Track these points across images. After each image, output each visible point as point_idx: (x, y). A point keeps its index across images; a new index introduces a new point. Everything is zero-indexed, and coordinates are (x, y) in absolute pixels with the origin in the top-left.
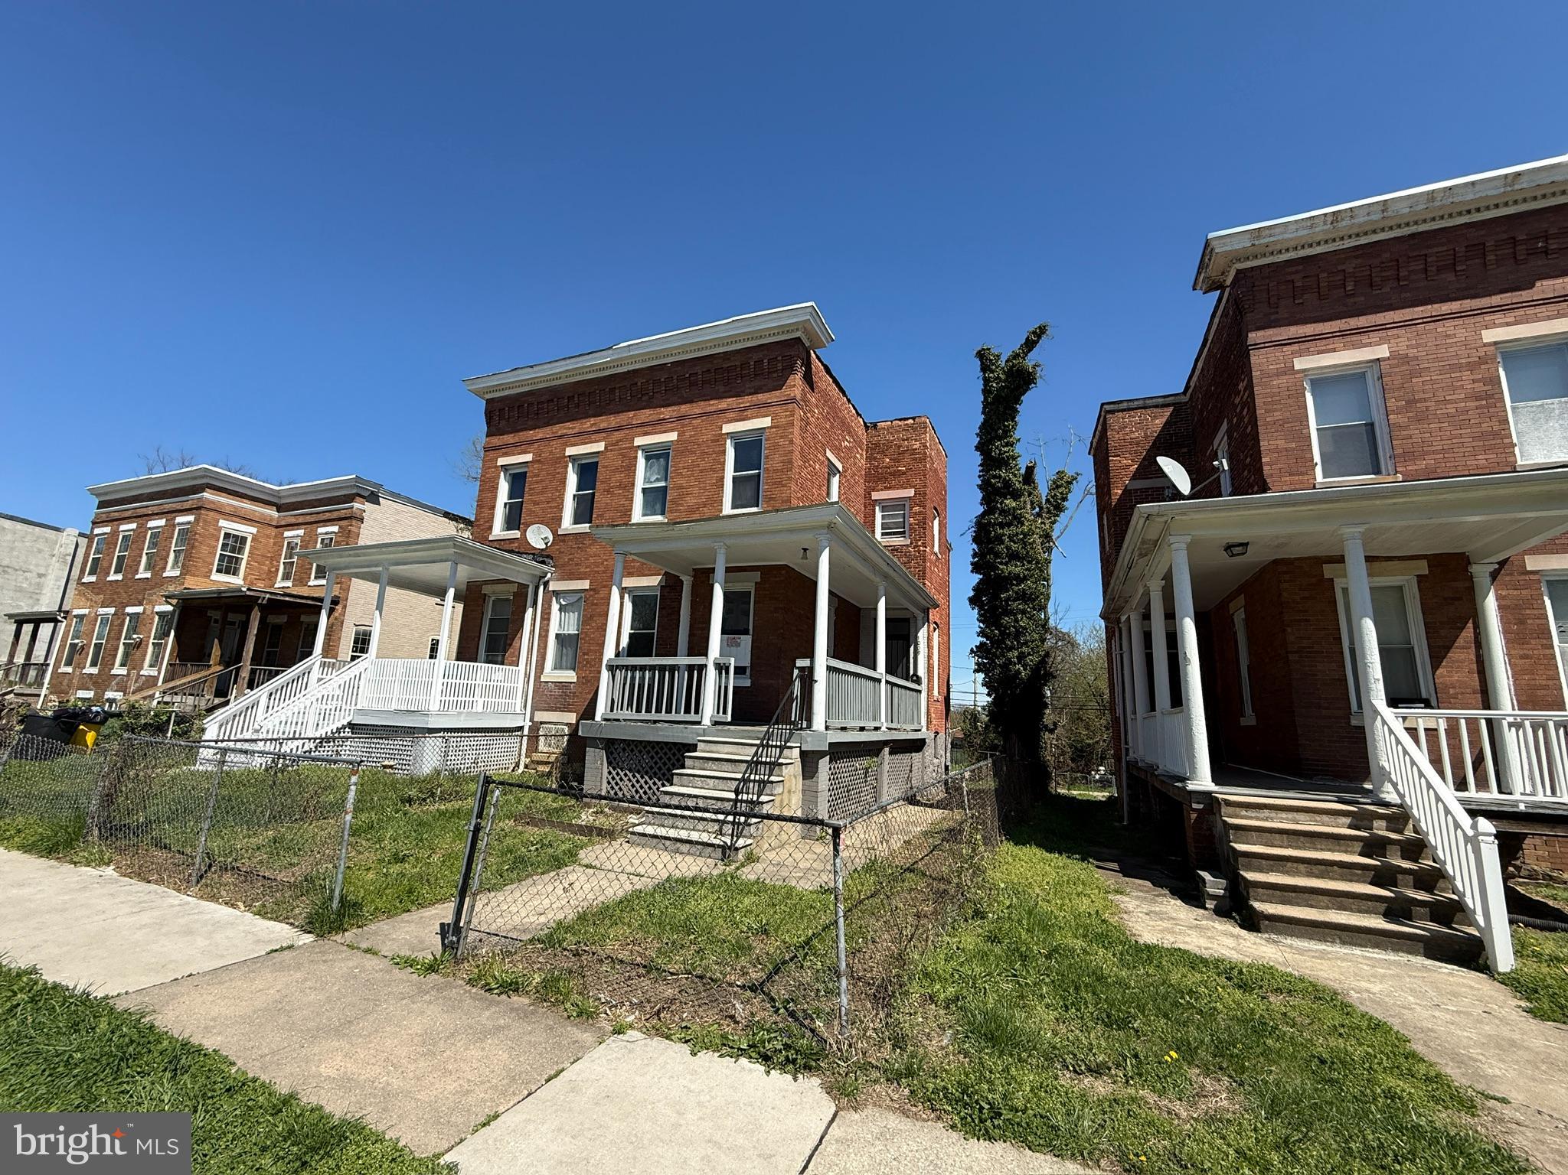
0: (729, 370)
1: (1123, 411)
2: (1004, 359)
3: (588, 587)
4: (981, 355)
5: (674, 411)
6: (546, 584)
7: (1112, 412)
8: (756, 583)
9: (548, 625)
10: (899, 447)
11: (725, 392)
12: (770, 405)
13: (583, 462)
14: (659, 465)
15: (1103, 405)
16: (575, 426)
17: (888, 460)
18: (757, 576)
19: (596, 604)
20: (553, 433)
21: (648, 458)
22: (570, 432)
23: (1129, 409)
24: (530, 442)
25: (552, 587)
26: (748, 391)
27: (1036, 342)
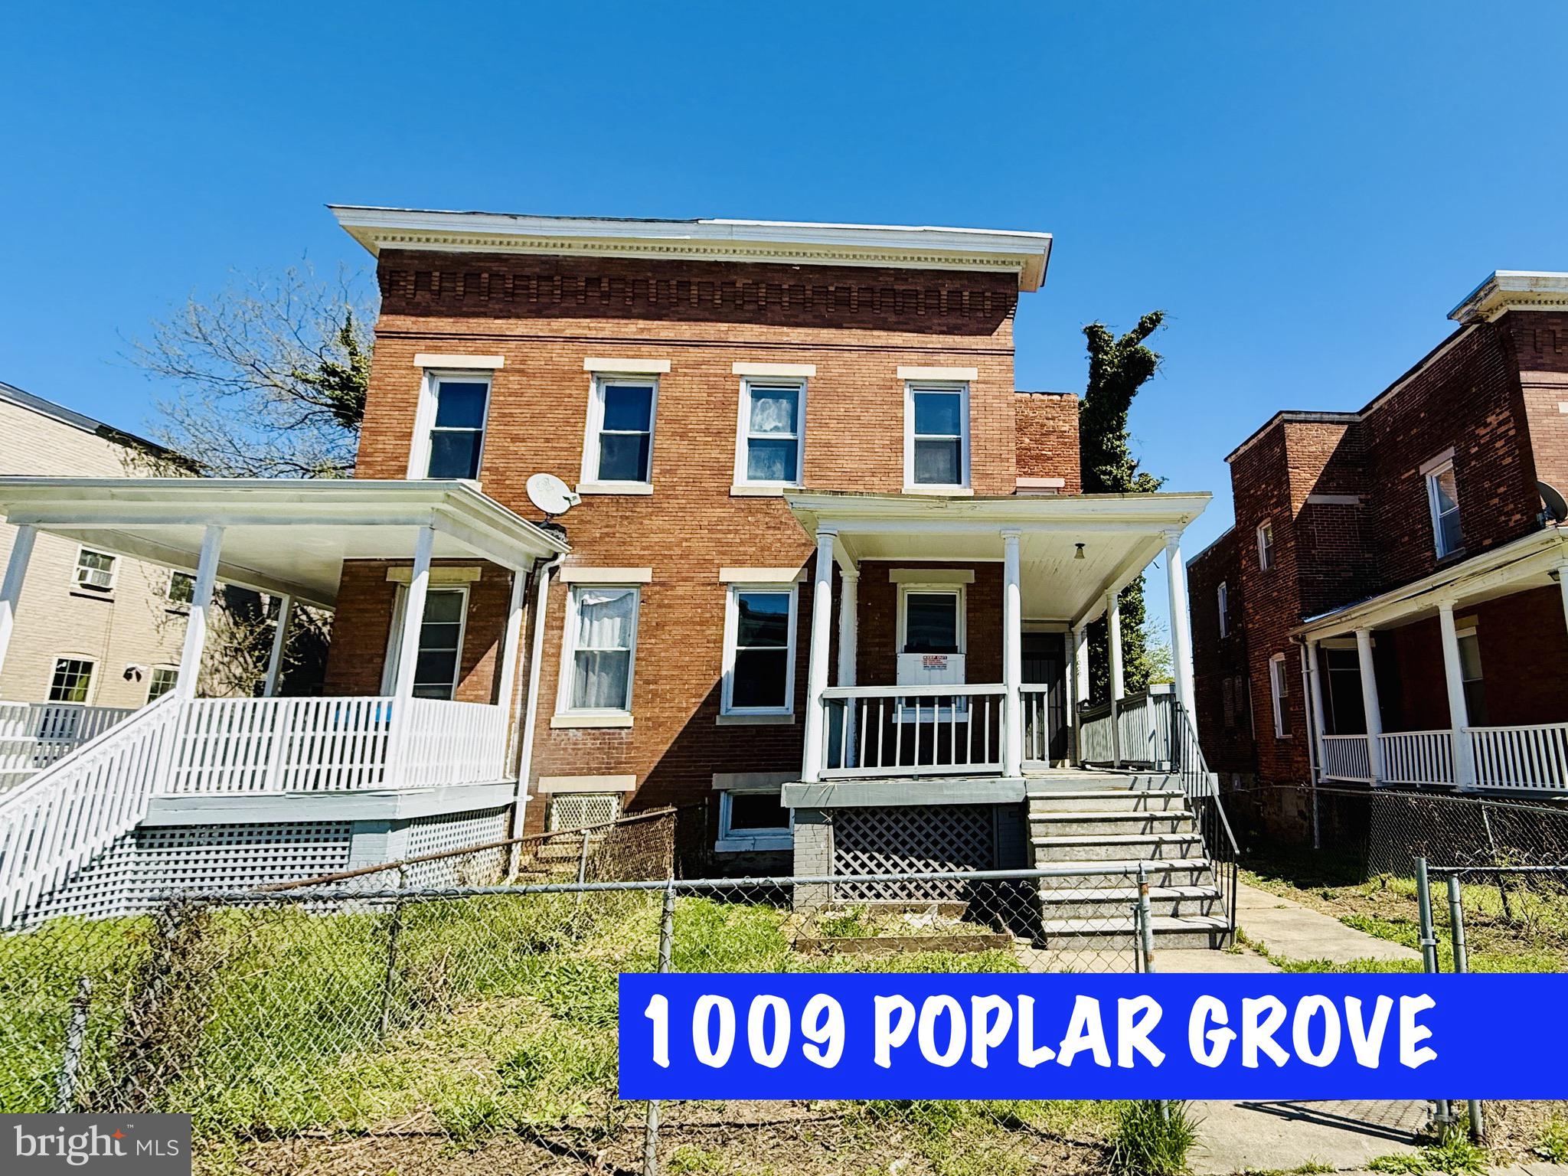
0: (905, 294)
1: (1300, 422)
2: (1116, 341)
3: (649, 580)
4: (1093, 333)
5: (808, 335)
6: (553, 571)
7: (1290, 422)
8: (968, 585)
9: (561, 637)
10: (1043, 426)
11: (896, 323)
12: (976, 352)
13: (618, 384)
14: (780, 409)
15: (1281, 413)
16: (607, 327)
17: (1027, 440)
18: (970, 576)
19: (669, 606)
20: (551, 331)
21: (757, 396)
22: (593, 334)
23: (1306, 422)
24: (501, 338)
25: (566, 575)
26: (939, 328)
27: (1151, 330)
